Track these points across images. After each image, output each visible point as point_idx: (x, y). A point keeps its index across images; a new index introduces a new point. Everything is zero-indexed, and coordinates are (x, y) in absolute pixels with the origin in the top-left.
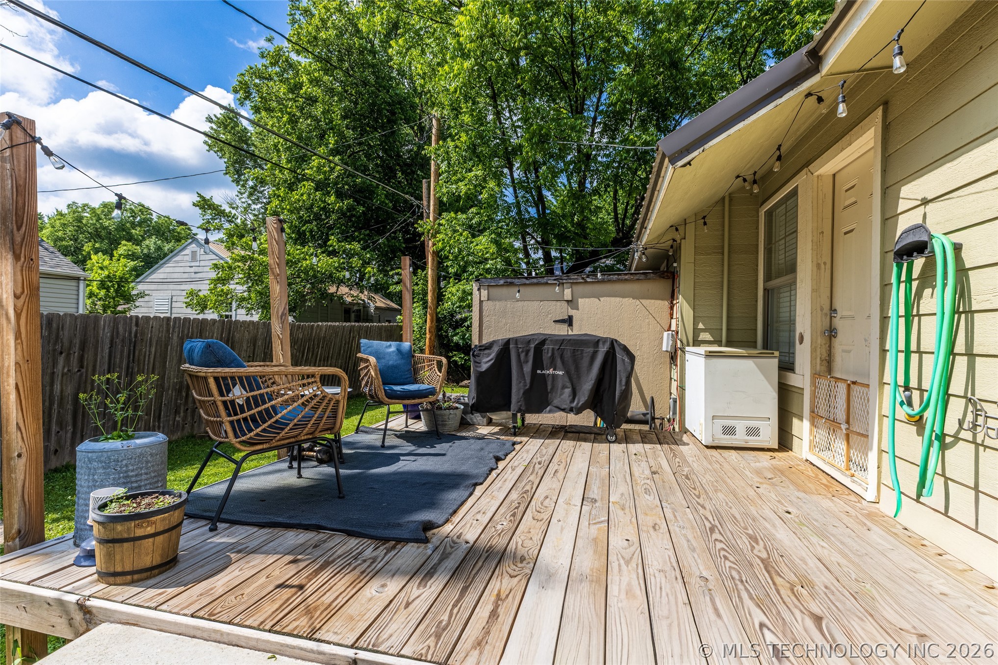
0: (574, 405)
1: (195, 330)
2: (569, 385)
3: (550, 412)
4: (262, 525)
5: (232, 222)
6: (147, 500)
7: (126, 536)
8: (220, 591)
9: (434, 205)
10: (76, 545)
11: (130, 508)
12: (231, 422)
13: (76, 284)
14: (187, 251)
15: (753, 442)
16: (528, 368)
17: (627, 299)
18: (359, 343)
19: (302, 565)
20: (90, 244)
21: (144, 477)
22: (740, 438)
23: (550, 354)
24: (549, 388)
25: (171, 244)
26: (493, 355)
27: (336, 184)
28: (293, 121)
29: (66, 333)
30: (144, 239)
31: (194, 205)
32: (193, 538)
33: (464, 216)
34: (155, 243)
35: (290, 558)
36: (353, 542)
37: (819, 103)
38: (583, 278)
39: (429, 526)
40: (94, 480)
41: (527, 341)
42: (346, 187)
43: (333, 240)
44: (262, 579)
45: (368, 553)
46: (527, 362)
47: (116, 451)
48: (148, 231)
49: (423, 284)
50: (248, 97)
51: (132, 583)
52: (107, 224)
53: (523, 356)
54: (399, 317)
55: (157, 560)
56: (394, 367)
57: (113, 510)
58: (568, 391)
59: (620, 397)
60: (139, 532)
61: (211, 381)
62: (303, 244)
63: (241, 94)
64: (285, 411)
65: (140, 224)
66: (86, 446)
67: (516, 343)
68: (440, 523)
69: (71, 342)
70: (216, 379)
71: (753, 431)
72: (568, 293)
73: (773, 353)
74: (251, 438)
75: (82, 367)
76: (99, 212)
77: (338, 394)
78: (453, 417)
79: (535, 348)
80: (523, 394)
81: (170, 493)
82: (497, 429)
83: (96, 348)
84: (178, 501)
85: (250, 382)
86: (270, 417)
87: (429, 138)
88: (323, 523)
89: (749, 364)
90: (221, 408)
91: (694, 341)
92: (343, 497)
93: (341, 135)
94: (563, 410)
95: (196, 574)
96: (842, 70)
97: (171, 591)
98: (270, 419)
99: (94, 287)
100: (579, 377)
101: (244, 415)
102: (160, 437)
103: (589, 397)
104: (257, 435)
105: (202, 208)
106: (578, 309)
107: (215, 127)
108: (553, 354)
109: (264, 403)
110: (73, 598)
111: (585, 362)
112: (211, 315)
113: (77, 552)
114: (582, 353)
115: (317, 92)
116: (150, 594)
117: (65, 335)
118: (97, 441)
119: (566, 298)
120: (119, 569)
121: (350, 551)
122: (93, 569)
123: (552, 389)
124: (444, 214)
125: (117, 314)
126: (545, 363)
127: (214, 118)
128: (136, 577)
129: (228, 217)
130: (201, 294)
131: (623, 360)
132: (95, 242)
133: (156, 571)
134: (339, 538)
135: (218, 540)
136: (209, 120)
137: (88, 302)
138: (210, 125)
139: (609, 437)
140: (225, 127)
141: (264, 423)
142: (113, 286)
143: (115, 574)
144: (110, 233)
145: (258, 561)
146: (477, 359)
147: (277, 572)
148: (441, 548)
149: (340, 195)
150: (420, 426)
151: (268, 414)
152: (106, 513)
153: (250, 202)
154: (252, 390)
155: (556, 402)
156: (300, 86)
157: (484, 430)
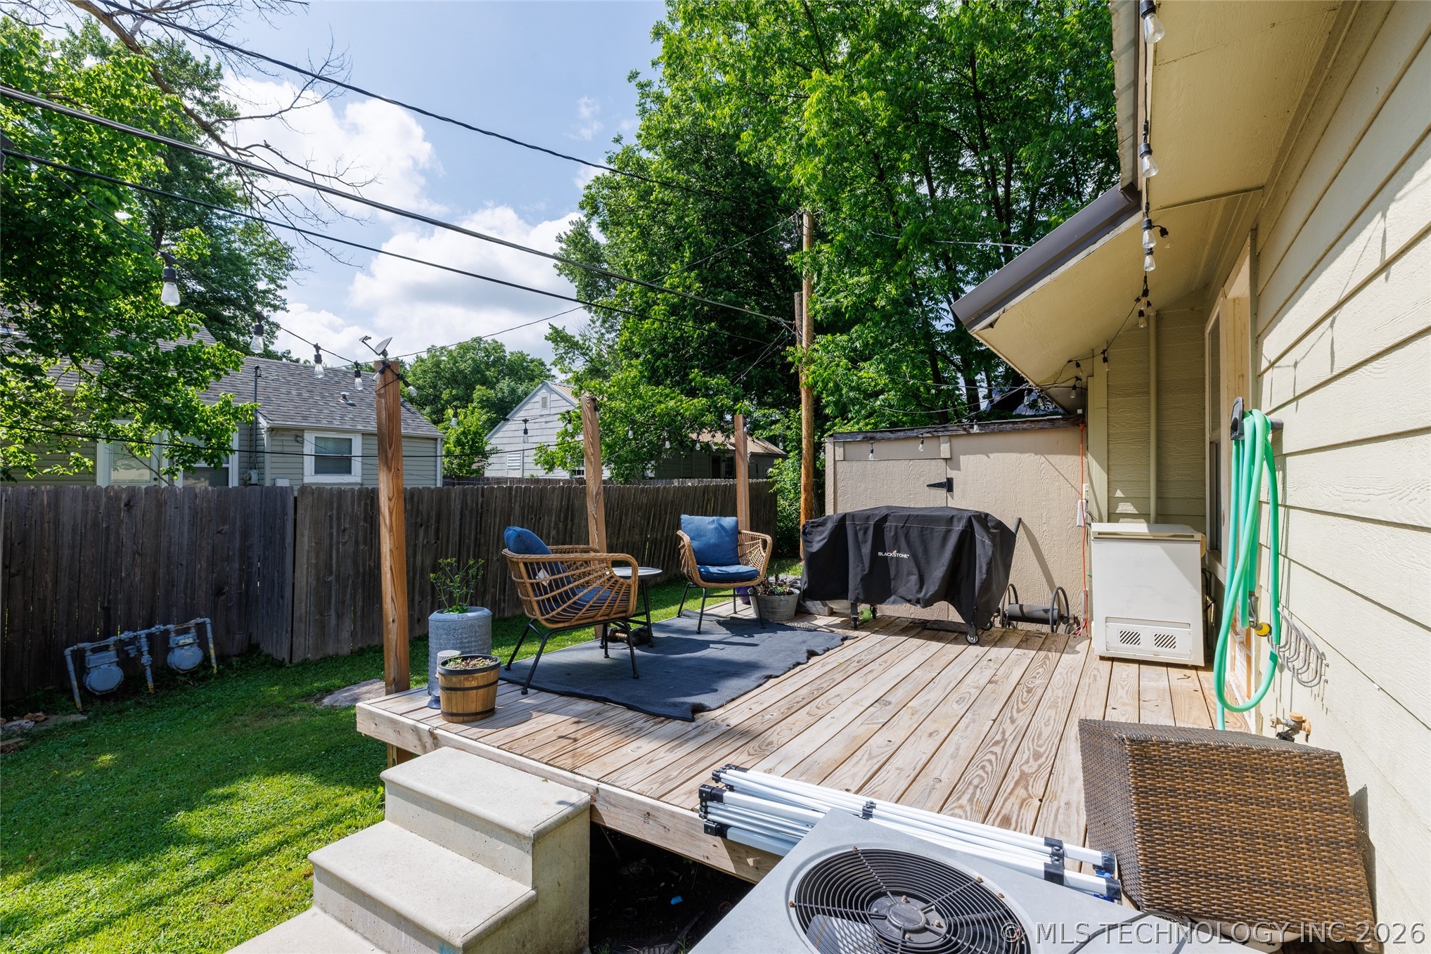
0: (921, 595)
1: (535, 498)
2: (915, 571)
3: (894, 603)
4: (562, 694)
5: (587, 354)
6: (474, 662)
7: (458, 686)
8: (520, 736)
9: (808, 326)
10: (430, 694)
11: (461, 666)
12: (538, 602)
13: (433, 446)
14: (538, 398)
15: (1166, 655)
16: (866, 549)
17: (1027, 455)
18: (679, 519)
19: (582, 726)
20: (448, 391)
21: (474, 644)
22: (1146, 649)
23: (892, 533)
24: (892, 573)
25: (525, 385)
26: (826, 534)
27: (694, 305)
28: (645, 233)
29: (425, 506)
30: (498, 381)
31: (547, 338)
32: (509, 698)
33: (845, 337)
34: (508, 386)
35: (575, 719)
36: (630, 714)
37: (1162, 235)
38: (965, 429)
39: (699, 708)
40: (440, 644)
41: (866, 516)
42: (706, 308)
43: (695, 374)
44: (550, 731)
45: (638, 724)
46: (866, 542)
47: (453, 621)
48: (502, 371)
49: (797, 428)
50: (595, 211)
51: (463, 722)
52: (462, 367)
53: (860, 534)
54: (771, 470)
55: (479, 709)
56: (715, 546)
57: (451, 666)
58: (914, 578)
59: (981, 587)
60: (467, 685)
61: (522, 565)
62: (658, 384)
63: (588, 210)
64: (581, 594)
65: (494, 364)
66: (435, 616)
67: (853, 520)
68: (713, 707)
69: (429, 515)
70: (525, 564)
71: (1164, 641)
72: (945, 450)
73: (1193, 536)
74: (553, 616)
75: (438, 539)
76: (455, 355)
77: (628, 578)
78: (786, 605)
79: (875, 525)
80: (862, 580)
81: (490, 658)
82: (838, 620)
83: (449, 519)
84: (493, 663)
85: (552, 567)
86: (569, 599)
87: (801, 242)
88: (610, 697)
89: (1156, 549)
90: (530, 589)
91: (1109, 514)
92: (637, 678)
93: (699, 244)
94: (909, 601)
95: (506, 723)
96: (1177, 201)
97: (487, 731)
98: (569, 600)
99: (451, 446)
100: (928, 562)
101: (547, 596)
102: (486, 612)
103: (940, 586)
104: (558, 614)
105: (555, 341)
106: (959, 469)
107: (564, 246)
108: (896, 533)
109: (564, 585)
110: (427, 728)
111: (935, 543)
112: (561, 474)
113: (429, 698)
114: (932, 532)
115: (667, 195)
116: (474, 731)
117: (424, 508)
118: (442, 612)
119: (943, 456)
120: (455, 711)
121: (626, 720)
122: (439, 711)
123: (896, 575)
124: (819, 337)
125: (471, 473)
126: (887, 543)
127: (564, 236)
128: (466, 718)
129: (582, 349)
130: (550, 449)
131: (983, 542)
132: (453, 388)
133: (479, 717)
134: (620, 709)
135: (526, 701)
136: (559, 239)
137: (446, 460)
138: (560, 245)
139: (969, 638)
140: (576, 245)
141: (564, 603)
142: (468, 442)
143: (452, 714)
144: (466, 377)
145: (551, 718)
146: (809, 537)
147: (563, 729)
148: (702, 727)
149: (700, 319)
150: (749, 612)
151: (566, 596)
152: (447, 667)
153: (603, 331)
154: (553, 574)
155: (902, 591)
156: (650, 191)
157: (822, 621)
